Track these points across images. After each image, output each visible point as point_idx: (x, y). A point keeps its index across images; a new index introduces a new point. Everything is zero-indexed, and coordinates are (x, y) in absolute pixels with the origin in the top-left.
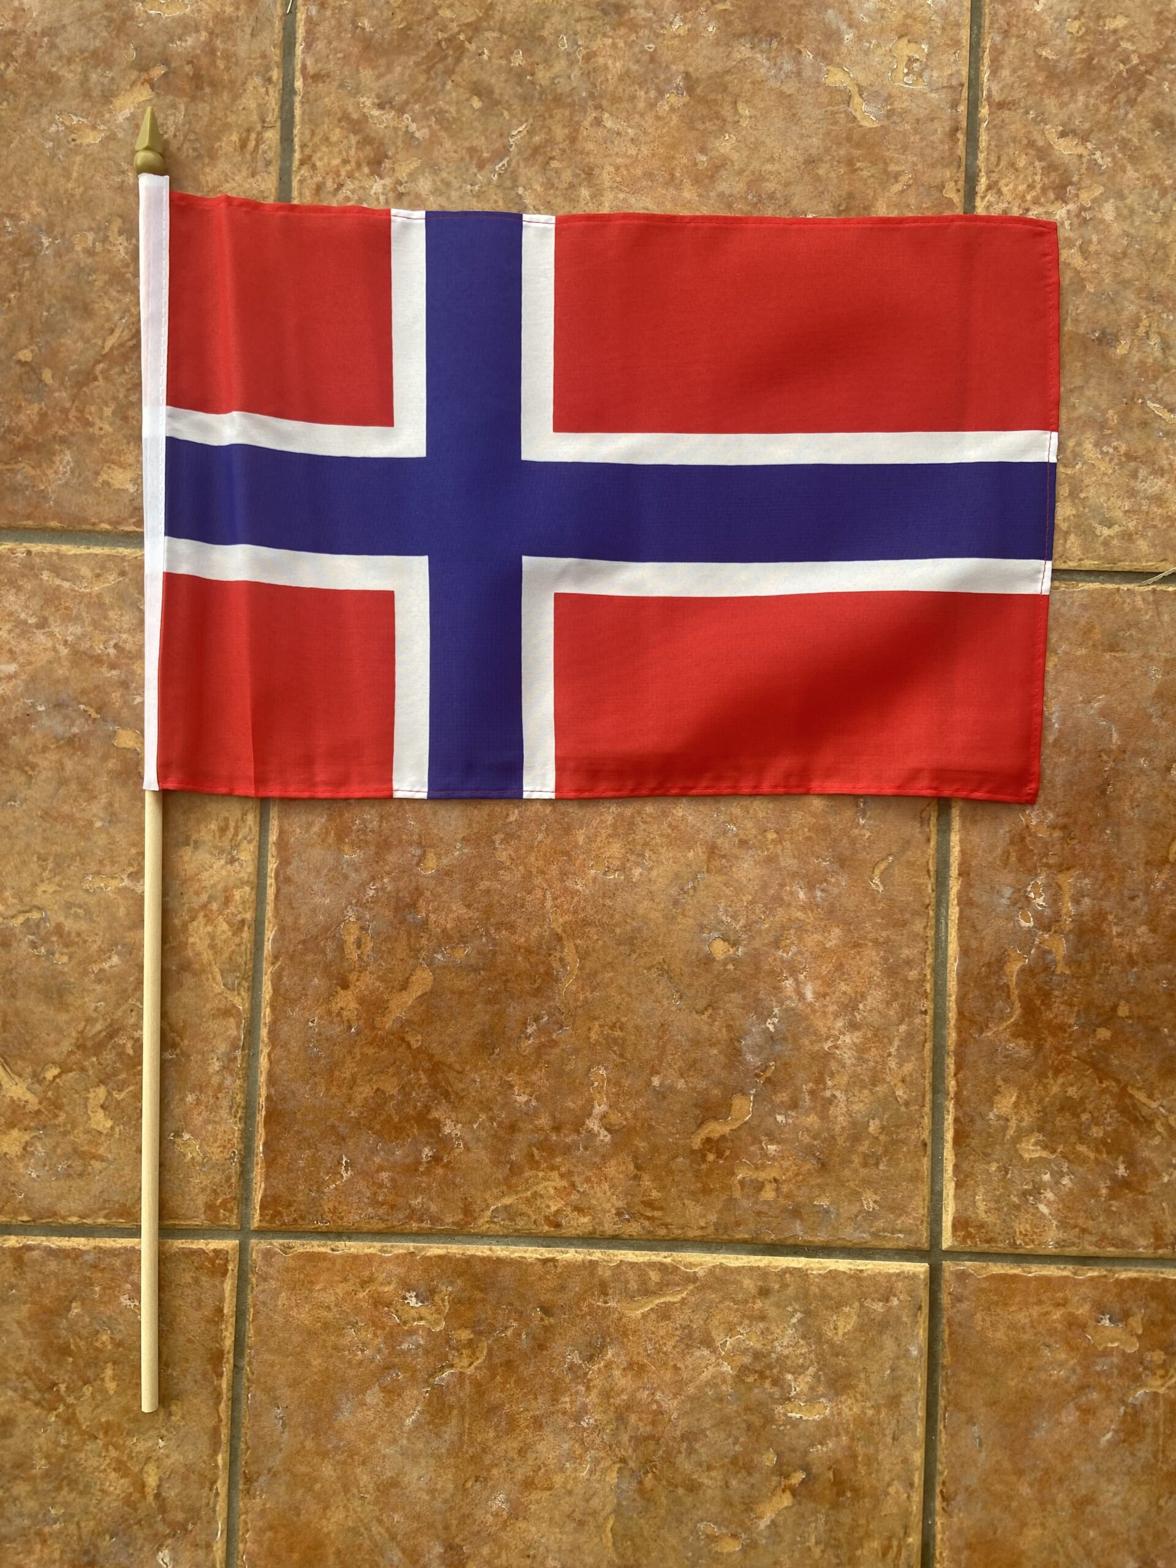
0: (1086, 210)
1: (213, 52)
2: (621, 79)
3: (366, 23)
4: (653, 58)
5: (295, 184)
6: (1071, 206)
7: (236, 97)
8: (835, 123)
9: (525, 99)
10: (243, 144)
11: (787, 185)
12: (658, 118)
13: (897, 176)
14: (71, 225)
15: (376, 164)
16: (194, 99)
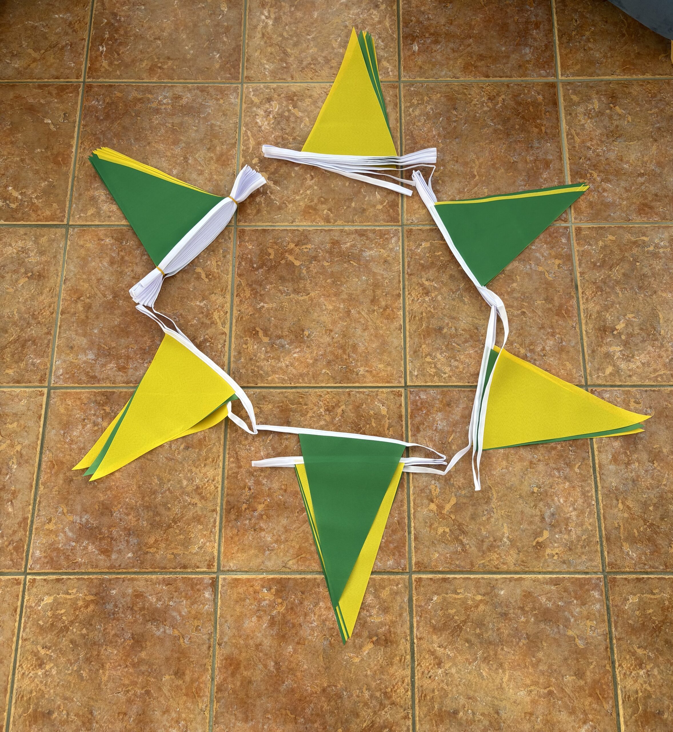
0: (648, 671)
1: (390, 632)
2: (508, 636)
3: (433, 621)
4: (517, 629)
5: (416, 671)
6: (644, 671)
7: (398, 646)
8: (571, 647)
9: (481, 643)
10: (401, 660)
11: (559, 667)
12: (520, 647)
13: (592, 663)
14: (352, 688)
15: (439, 664)
16: (386, 647)
